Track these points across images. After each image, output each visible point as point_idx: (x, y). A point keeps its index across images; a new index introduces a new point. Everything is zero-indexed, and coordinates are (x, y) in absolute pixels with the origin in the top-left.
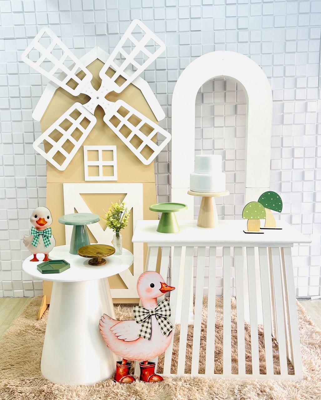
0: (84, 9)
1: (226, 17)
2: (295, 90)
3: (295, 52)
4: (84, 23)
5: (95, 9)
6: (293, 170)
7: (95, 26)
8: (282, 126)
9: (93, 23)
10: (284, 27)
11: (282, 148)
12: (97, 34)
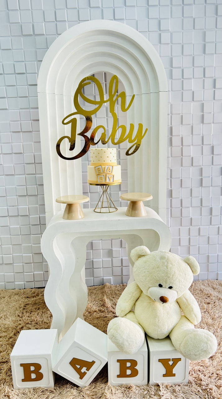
0: (9, 9)
1: (149, 18)
2: (214, 91)
3: (214, 54)
4: (10, 23)
5: (21, 9)
6: (212, 166)
7: (21, 26)
8: (203, 125)
9: (20, 23)
10: (203, 29)
11: (202, 147)
12: (23, 34)
